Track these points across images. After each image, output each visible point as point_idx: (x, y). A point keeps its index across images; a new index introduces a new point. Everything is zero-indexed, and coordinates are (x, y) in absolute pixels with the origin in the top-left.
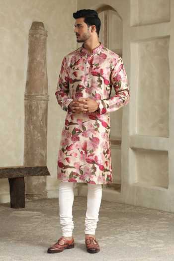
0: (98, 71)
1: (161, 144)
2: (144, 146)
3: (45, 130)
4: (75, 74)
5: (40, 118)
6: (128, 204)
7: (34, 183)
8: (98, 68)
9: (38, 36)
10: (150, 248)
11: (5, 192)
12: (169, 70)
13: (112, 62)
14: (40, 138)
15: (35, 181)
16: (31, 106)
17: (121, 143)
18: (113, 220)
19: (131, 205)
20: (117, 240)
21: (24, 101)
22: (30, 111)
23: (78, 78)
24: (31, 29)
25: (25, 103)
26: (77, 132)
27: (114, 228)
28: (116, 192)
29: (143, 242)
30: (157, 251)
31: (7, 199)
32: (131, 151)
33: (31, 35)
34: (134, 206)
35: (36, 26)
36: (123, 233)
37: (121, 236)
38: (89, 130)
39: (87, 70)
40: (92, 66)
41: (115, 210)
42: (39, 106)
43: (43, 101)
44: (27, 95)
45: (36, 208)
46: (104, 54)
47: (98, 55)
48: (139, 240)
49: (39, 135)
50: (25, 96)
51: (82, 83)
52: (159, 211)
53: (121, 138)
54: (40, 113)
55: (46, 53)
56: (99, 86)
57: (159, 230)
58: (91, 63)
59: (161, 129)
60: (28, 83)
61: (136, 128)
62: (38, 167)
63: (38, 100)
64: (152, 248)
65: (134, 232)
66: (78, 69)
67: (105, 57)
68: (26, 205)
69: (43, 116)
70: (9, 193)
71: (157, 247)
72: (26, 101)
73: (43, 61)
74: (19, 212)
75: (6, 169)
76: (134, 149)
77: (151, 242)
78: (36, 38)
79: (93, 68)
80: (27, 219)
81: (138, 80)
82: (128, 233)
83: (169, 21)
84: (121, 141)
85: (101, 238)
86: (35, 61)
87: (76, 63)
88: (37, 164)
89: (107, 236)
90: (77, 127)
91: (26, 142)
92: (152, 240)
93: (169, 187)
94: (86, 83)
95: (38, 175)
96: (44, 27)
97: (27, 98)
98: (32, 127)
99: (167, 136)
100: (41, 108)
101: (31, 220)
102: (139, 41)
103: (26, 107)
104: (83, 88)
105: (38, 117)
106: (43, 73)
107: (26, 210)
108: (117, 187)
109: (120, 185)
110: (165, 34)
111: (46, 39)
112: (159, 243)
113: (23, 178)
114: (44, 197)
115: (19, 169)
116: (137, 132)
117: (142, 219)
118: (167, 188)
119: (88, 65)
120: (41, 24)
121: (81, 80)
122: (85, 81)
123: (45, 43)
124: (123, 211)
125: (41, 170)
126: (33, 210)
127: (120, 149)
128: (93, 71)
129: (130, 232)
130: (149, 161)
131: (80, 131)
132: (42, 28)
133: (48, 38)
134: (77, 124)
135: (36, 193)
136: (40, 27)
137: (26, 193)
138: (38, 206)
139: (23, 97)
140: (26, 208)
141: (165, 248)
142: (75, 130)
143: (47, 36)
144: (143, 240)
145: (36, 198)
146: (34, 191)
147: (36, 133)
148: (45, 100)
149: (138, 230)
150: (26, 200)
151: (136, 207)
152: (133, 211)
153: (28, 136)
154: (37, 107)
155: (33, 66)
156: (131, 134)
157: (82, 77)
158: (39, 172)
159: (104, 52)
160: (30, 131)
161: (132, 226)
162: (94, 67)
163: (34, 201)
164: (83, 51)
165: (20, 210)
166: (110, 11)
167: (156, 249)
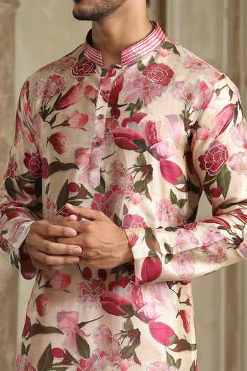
0: (138, 129)
4: (55, 141)
8: (137, 119)
13: (190, 97)
23: (66, 158)
26: (56, 360)
38: (102, 354)
39: (99, 128)
40: (115, 112)
46: (166, 67)
47: (142, 68)
51: (78, 177)
55: (13, 67)
56: (141, 187)
58: (112, 99)
66: (65, 124)
67: (167, 76)
79: (120, 120)
87: (61, 103)
90: (58, 341)
94: (95, 174)
104: (84, 193)
119: (103, 108)
121: (74, 166)
122: (91, 166)
128: (119, 129)
131: (68, 359)
134: (58, 331)
142: (51, 352)
157: (79, 153)
159: (166, 59)
162: (124, 114)
164: (86, 55)
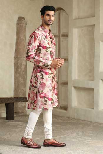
1: (90, 84)
2: (80, 86)
3: (26, 77)
5: (23, 70)
6: (71, 118)
7: (19, 106)
9: (21, 25)
10: (84, 142)
11: (3, 111)
12: (94, 43)
14: (23, 81)
15: (20, 105)
16: (17, 64)
17: (67, 84)
18: (63, 127)
19: (73, 118)
20: (65, 138)
21: (13, 61)
22: (17, 66)
24: (18, 20)
25: (14, 62)
27: (64, 131)
28: (65, 111)
29: (80, 139)
30: (88, 144)
31: (4, 115)
32: (73, 88)
33: (18, 24)
34: (75, 119)
35: (21, 19)
36: (69, 134)
37: (67, 135)
41: (64, 121)
42: (22, 64)
43: (24, 61)
44: (15, 57)
45: (21, 120)
48: (78, 138)
49: (22, 79)
50: (14, 58)
52: (89, 121)
53: (68, 81)
54: (23, 67)
57: (88, 132)
59: (90, 76)
60: (16, 51)
61: (76, 76)
62: (21, 97)
63: (22, 60)
64: (85, 142)
65: (75, 133)
68: (15, 118)
69: (24, 69)
70: (5, 111)
71: (88, 142)
72: (15, 61)
73: (24, 38)
74: (11, 122)
75: (4, 98)
76: (75, 87)
77: (84, 139)
78: (21, 26)
80: (16, 126)
81: (77, 49)
82: (71, 134)
83: (94, 16)
84: (68, 83)
85: (56, 136)
86: (20, 39)
88: (21, 96)
89: (60, 135)
91: (15, 83)
92: (85, 138)
93: (94, 108)
95: (21, 102)
96: (25, 19)
97: (15, 59)
98: (18, 75)
99: (93, 80)
100: (23, 64)
101: (18, 127)
102: (78, 27)
103: (15, 64)
105: (21, 69)
106: (24, 45)
107: (15, 121)
108: (65, 108)
109: (67, 107)
110: (92, 24)
111: (26, 26)
112: (89, 139)
113: (13, 103)
114: (25, 114)
115: (11, 98)
116: (76, 78)
117: (79, 126)
118: (93, 109)
120: (23, 18)
123: (25, 29)
124: (69, 121)
125: (23, 99)
126: (19, 121)
127: (67, 87)
129: (73, 133)
130: (83, 94)
132: (24, 20)
133: (27, 26)
135: (21, 111)
136: (23, 19)
137: (15, 112)
138: (22, 119)
139: (13, 59)
140: (15, 120)
141: (92, 142)
143: (26, 25)
144: (80, 138)
145: (21, 114)
146: (19, 110)
147: (20, 78)
148: (25, 60)
149: (77, 132)
150: (15, 115)
151: (76, 119)
152: (74, 121)
153: (16, 80)
154: (21, 64)
155: (19, 41)
156: (73, 79)
158: (22, 100)
160: (17, 77)
161: (74, 130)
163: (19, 116)
165: (12, 121)
166: (62, 11)
167: (87, 143)
